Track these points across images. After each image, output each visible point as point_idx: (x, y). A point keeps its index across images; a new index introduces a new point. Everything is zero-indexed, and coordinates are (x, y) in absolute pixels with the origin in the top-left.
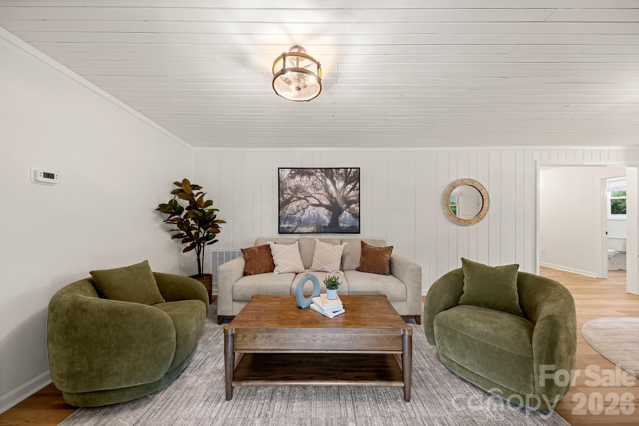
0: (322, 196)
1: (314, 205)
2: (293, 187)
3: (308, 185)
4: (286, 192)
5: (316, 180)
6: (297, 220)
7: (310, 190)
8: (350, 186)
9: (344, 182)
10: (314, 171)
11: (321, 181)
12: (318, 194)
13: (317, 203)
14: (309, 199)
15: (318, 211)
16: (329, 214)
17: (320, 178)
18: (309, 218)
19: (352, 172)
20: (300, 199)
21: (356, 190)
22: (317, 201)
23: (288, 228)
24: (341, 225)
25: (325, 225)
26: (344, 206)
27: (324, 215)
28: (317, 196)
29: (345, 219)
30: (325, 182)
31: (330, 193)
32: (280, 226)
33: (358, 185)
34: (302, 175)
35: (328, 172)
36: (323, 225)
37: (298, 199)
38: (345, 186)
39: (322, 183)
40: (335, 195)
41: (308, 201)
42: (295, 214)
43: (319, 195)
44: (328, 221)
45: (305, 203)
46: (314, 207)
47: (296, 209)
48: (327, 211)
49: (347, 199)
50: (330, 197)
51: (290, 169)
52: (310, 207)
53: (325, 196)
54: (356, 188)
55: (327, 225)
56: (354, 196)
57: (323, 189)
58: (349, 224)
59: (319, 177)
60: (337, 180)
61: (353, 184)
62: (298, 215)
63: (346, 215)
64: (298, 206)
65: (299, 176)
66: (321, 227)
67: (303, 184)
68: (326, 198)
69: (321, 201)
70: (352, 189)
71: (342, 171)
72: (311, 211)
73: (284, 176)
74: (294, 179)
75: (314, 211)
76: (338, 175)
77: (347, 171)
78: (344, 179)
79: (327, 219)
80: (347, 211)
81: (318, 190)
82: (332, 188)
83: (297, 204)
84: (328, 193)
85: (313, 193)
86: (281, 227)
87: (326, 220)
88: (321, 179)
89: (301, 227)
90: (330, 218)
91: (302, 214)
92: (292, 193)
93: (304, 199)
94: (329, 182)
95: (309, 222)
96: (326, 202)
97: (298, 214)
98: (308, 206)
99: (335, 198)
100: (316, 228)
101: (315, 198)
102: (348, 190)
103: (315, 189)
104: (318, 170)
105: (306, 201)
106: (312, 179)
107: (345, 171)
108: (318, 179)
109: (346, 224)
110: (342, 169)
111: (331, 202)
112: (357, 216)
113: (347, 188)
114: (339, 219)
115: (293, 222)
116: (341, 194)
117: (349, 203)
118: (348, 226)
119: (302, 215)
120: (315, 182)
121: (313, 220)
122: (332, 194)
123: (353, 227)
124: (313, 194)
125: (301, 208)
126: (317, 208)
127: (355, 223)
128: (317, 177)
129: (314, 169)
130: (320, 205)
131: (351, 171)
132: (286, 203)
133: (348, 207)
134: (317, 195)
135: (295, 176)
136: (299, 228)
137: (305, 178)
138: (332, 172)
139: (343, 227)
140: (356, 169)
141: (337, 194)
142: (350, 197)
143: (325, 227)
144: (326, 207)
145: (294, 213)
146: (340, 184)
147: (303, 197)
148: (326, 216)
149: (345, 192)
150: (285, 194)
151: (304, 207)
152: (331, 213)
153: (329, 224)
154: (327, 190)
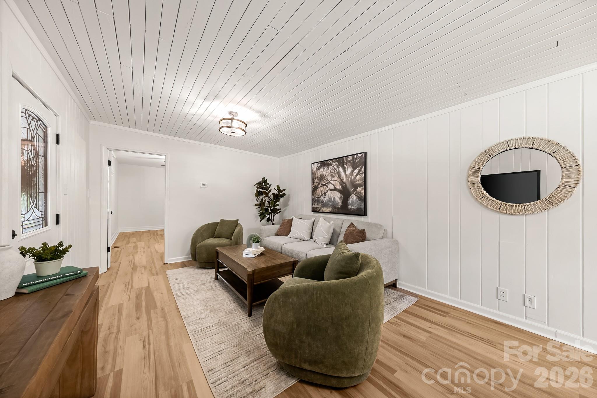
0: (336, 182)
1: (331, 190)
2: (319, 177)
3: (327, 174)
4: (315, 181)
5: (332, 169)
6: (321, 202)
7: (329, 178)
8: (356, 171)
9: (352, 168)
10: (331, 161)
11: (336, 169)
12: (334, 180)
13: (333, 188)
14: (328, 185)
15: (334, 194)
16: (341, 197)
17: (335, 167)
18: (328, 201)
19: (358, 158)
20: (323, 185)
21: (361, 174)
22: (333, 186)
23: (317, 208)
24: (350, 207)
25: (338, 206)
26: (352, 189)
28: (333, 182)
29: (353, 202)
30: (339, 169)
31: (342, 178)
32: (313, 206)
33: (363, 169)
34: (324, 167)
35: (341, 161)
36: (337, 207)
37: (322, 185)
38: (352, 172)
39: (337, 170)
40: (345, 180)
41: (327, 187)
42: (320, 197)
43: (334, 181)
44: (340, 204)
45: (326, 188)
46: (331, 191)
47: (321, 193)
48: (339, 194)
49: (354, 183)
50: (342, 182)
51: (318, 163)
52: (329, 192)
53: (338, 181)
54: (361, 172)
55: (340, 207)
56: (360, 180)
57: (337, 176)
58: (356, 206)
59: (334, 166)
60: (347, 167)
61: (359, 168)
62: (322, 198)
63: (353, 198)
64: (322, 191)
65: (322, 167)
66: (335, 208)
67: (325, 174)
68: (339, 184)
69: (336, 186)
70: (358, 173)
71: (350, 158)
72: (330, 195)
73: (314, 169)
74: (320, 170)
75: (331, 195)
76: (348, 162)
77: (354, 157)
78: (352, 165)
79: (340, 202)
80: (354, 194)
81: (334, 177)
82: (343, 175)
83: (321, 190)
84: (340, 179)
85: (331, 180)
87: (339, 202)
88: (335, 168)
89: (324, 208)
90: (341, 200)
91: (324, 197)
92: (318, 182)
93: (325, 185)
94: (341, 169)
95: (328, 204)
96: (339, 187)
97: (322, 197)
98: (327, 191)
99: (345, 183)
100: (333, 209)
101: (332, 184)
102: (355, 174)
103: (332, 176)
104: (334, 160)
105: (326, 187)
106: (330, 169)
107: (352, 158)
108: (334, 168)
109: (353, 206)
110: (350, 156)
111: (342, 186)
112: (364, 199)
113: (354, 173)
114: (348, 201)
115: (319, 203)
116: (350, 179)
117: (356, 187)
118: (355, 208)
119: (324, 198)
120: (332, 171)
121: (331, 202)
122: (343, 179)
123: (358, 209)
124: (330, 181)
125: (324, 193)
126: (333, 192)
127: (360, 206)
128: (333, 167)
129: (331, 160)
130: (335, 189)
131: (357, 157)
132: (315, 189)
133: (355, 190)
134: (333, 181)
135: (320, 168)
136: (322, 208)
137: (326, 168)
138: (343, 160)
139: (351, 209)
140: (361, 154)
141: (347, 179)
142: (356, 181)
143: (338, 208)
144: (339, 191)
145: (319, 197)
146: (349, 170)
147: (325, 184)
148: (339, 199)
149: (353, 177)
150: (315, 182)
151: (325, 191)
152: (343, 197)
153: (341, 206)
154: (339, 177)
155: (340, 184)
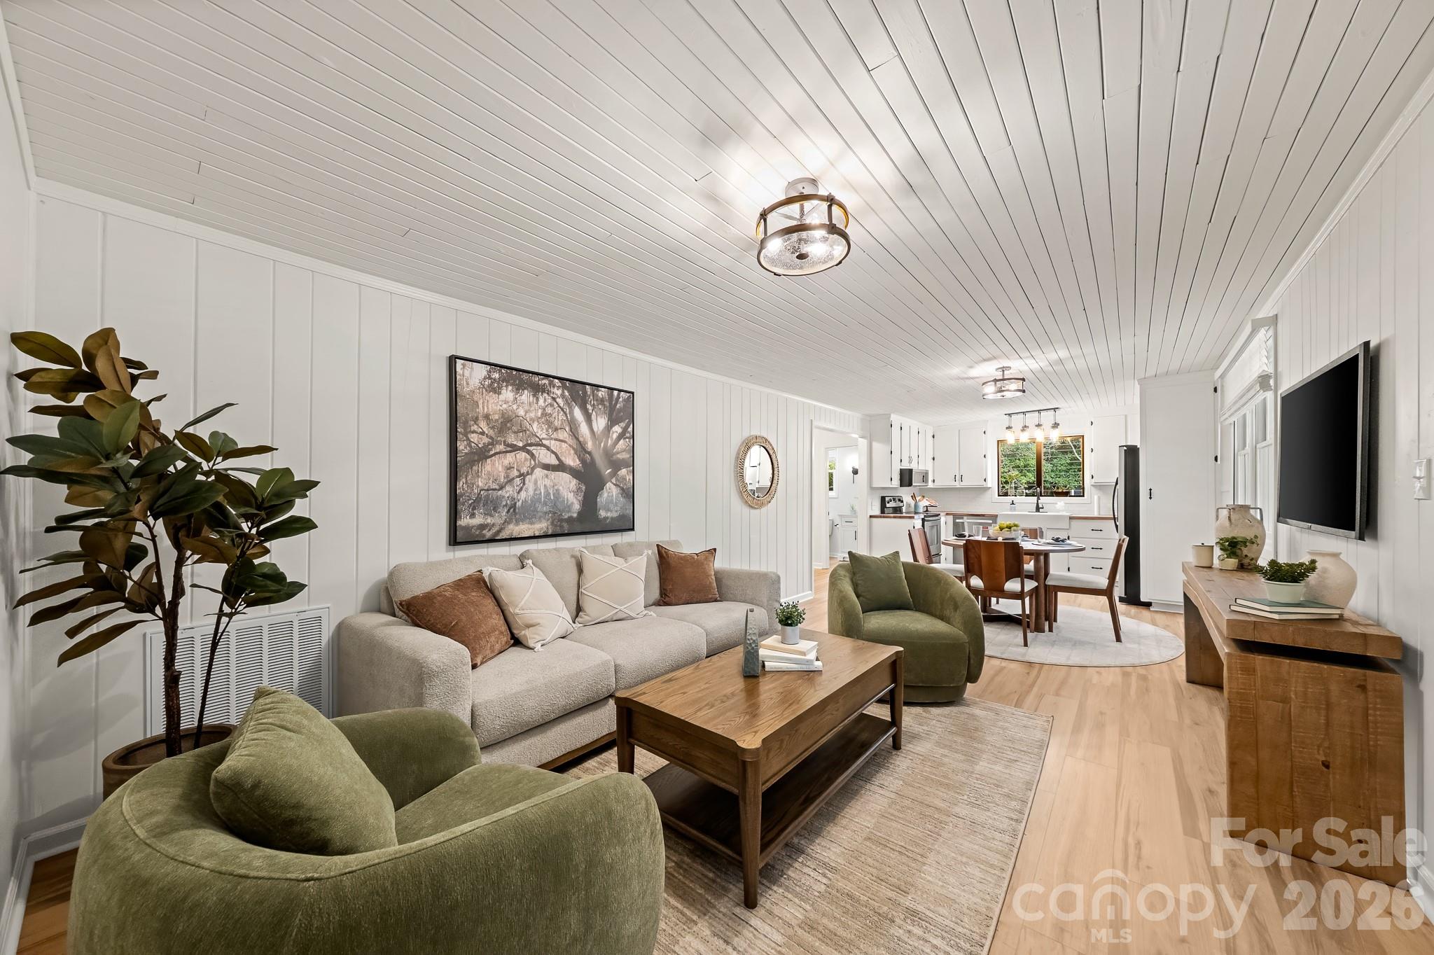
0: (564, 445)
1: (547, 467)
2: (496, 417)
3: (532, 415)
4: (475, 428)
5: (551, 405)
6: (506, 505)
7: (539, 430)
8: (617, 429)
9: (607, 419)
10: (546, 381)
11: (562, 410)
12: (556, 440)
13: (554, 461)
14: (534, 452)
15: (556, 481)
16: (579, 489)
17: (560, 401)
18: (536, 499)
19: (621, 399)
20: (514, 448)
21: (627, 438)
22: (553, 456)
23: (482, 527)
24: (602, 514)
25: (570, 515)
26: (609, 471)
27: (568, 490)
28: (553, 445)
29: (610, 501)
30: (571, 412)
31: (581, 439)
32: (459, 523)
33: (630, 429)
34: (519, 387)
35: (577, 390)
36: (566, 517)
37: (509, 449)
38: (608, 428)
39: (565, 413)
40: (590, 446)
41: (533, 456)
42: (502, 488)
43: (557, 443)
44: (577, 507)
45: (526, 459)
46: (546, 472)
47: (502, 475)
48: (574, 481)
49: (612, 457)
50: (581, 449)
51: (489, 367)
52: (539, 472)
53: (570, 445)
54: (628, 435)
55: (575, 515)
56: (624, 451)
57: (567, 429)
58: (616, 511)
59: (558, 400)
60: (594, 413)
61: (623, 425)
62: (509, 491)
63: (610, 492)
64: (510, 468)
65: (510, 388)
66: (561, 520)
67: (521, 412)
68: (572, 452)
69: (563, 459)
70: (621, 436)
71: (603, 393)
72: (540, 482)
73: (471, 383)
74: (499, 393)
75: (548, 482)
76: (597, 400)
77: (612, 394)
78: (607, 412)
79: (575, 502)
80: (613, 483)
81: (556, 429)
82: (584, 429)
83: (506, 462)
84: (577, 439)
85: (544, 436)
86: (460, 525)
87: (572, 503)
88: (562, 405)
89: (517, 523)
90: (581, 498)
91: (518, 488)
92: (491, 433)
93: (523, 449)
94: (578, 413)
95: (535, 510)
96: (572, 461)
97: (508, 488)
98: (533, 469)
99: (589, 453)
100: (552, 523)
101: (548, 448)
102: (615, 436)
103: (549, 427)
104: (557, 381)
105: (528, 457)
106: (541, 401)
107: (608, 395)
108: (556, 405)
109: (611, 511)
110: (603, 389)
111: (583, 461)
112: (629, 494)
113: (613, 432)
114: (598, 500)
115: (495, 509)
116: (602, 445)
117: (616, 465)
118: (615, 515)
119: (519, 493)
120: (549, 410)
121: (545, 504)
122: (586, 443)
123: (622, 517)
124: (544, 439)
125: (516, 473)
126: (553, 475)
127: (626, 509)
128: (554, 399)
129: (547, 376)
130: (561, 467)
131: (618, 397)
132: (476, 458)
133: (614, 474)
134: (553, 442)
135: (500, 388)
136: (511, 526)
137: (526, 396)
138: (585, 392)
139: (606, 518)
140: (628, 394)
141: (594, 444)
142: (618, 453)
143: (570, 520)
144: (574, 473)
145: (497, 487)
146: (600, 423)
147: (521, 444)
148: (572, 494)
149: (610, 441)
150: (474, 432)
151: (524, 470)
152: (584, 488)
153: (579, 513)
154: (574, 432)
155: (576, 453)
